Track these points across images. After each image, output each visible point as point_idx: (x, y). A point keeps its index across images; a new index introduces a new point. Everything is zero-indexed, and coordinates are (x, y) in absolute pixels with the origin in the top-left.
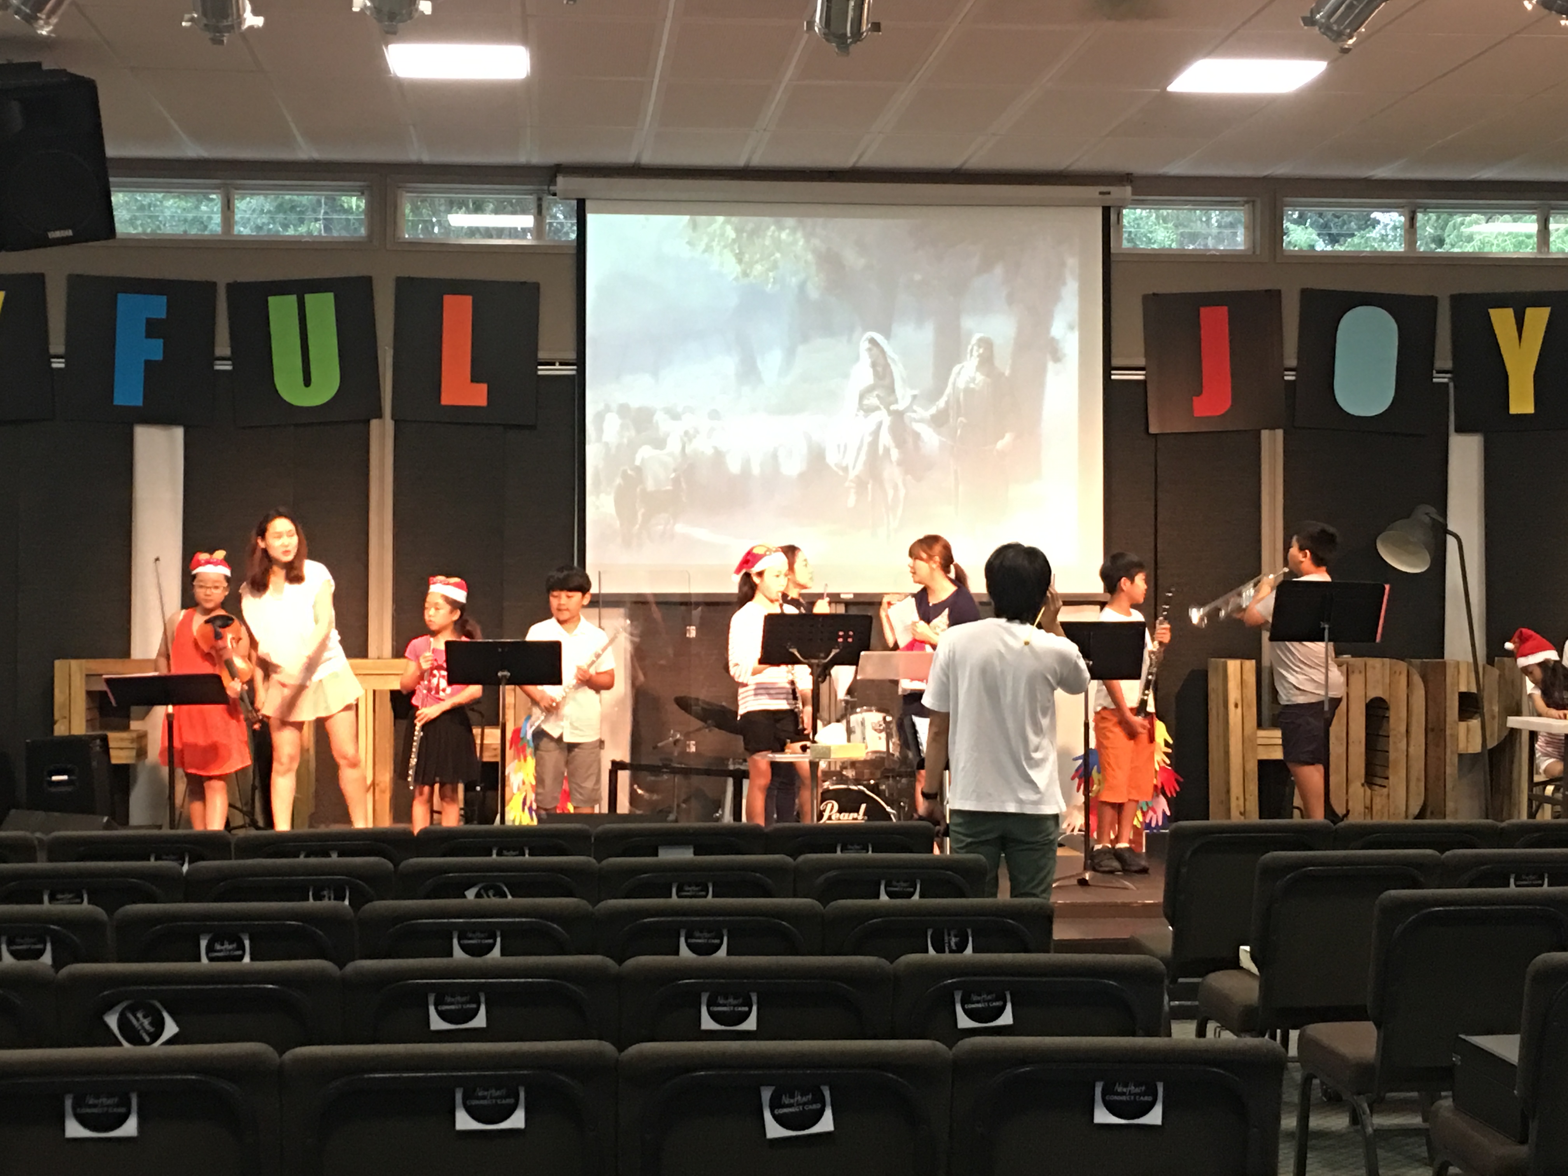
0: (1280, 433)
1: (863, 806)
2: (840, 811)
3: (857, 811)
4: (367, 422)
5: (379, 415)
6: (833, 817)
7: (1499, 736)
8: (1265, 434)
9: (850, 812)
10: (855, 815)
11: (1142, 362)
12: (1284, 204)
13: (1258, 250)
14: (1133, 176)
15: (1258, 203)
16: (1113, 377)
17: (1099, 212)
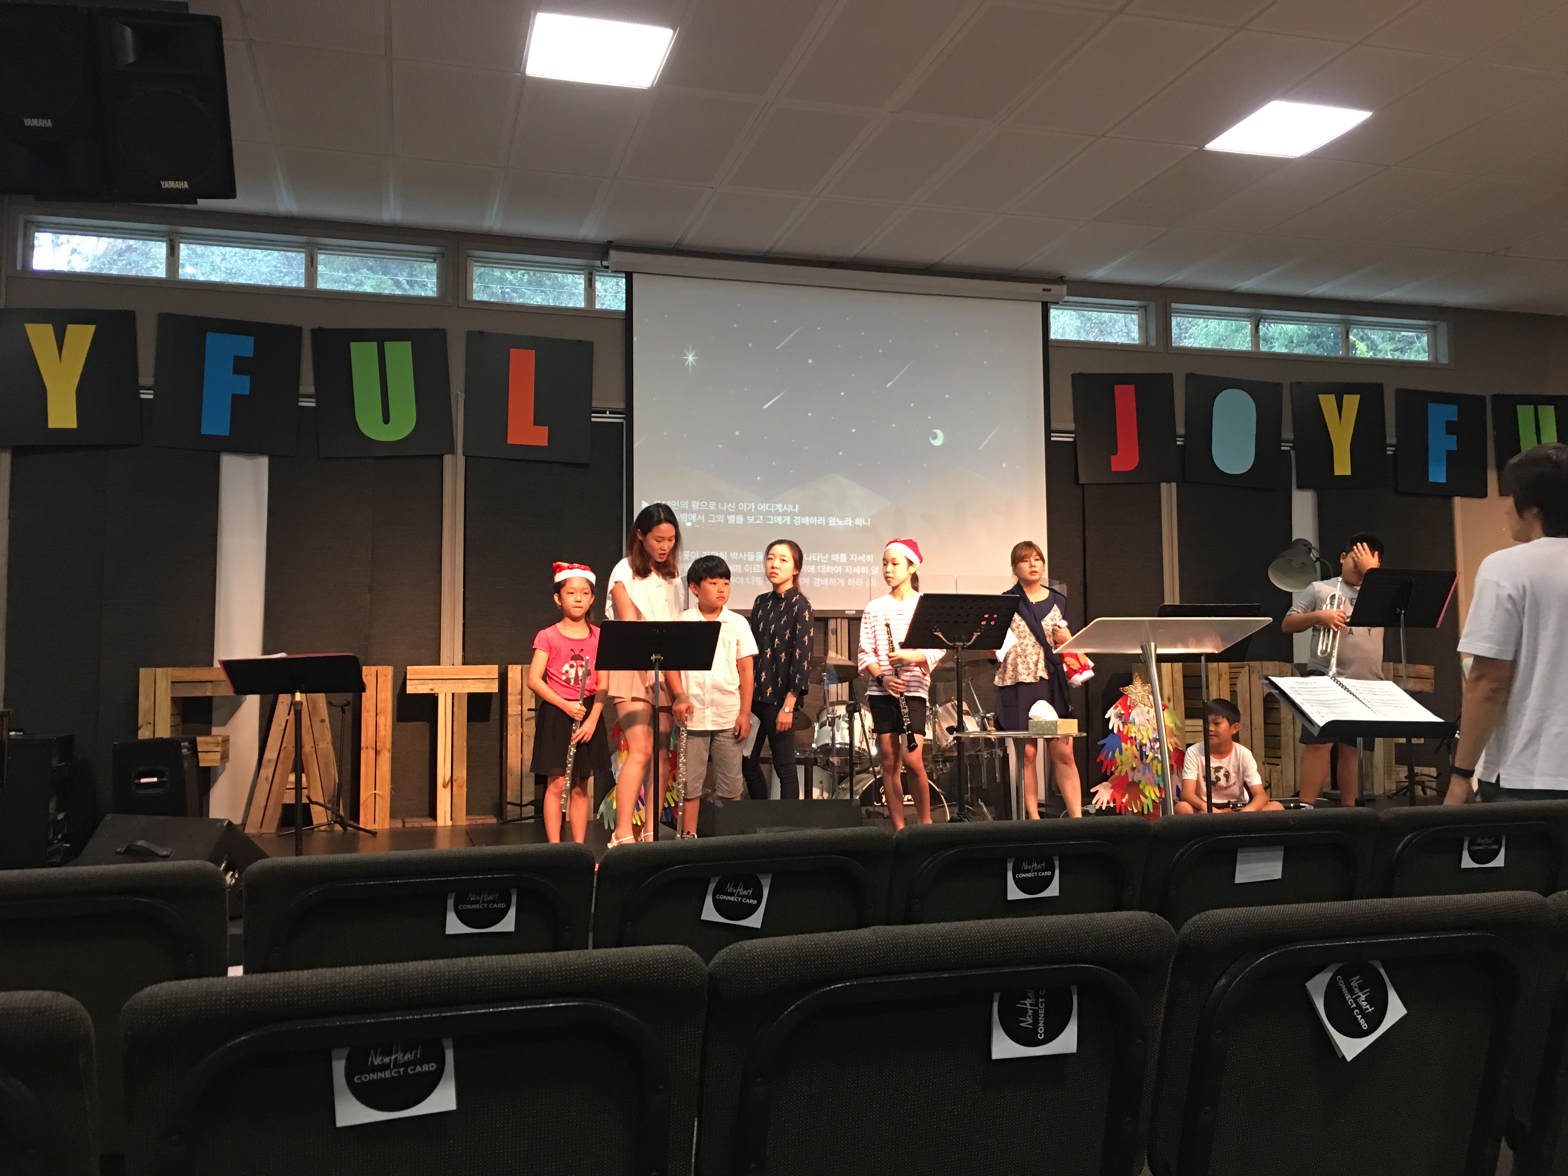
0: (1174, 485)
4: (441, 457)
5: (453, 452)
8: (1164, 486)
11: (1072, 427)
12: (1171, 308)
13: (1153, 343)
14: (1065, 279)
15: (1152, 307)
16: (1052, 439)
17: (1039, 306)
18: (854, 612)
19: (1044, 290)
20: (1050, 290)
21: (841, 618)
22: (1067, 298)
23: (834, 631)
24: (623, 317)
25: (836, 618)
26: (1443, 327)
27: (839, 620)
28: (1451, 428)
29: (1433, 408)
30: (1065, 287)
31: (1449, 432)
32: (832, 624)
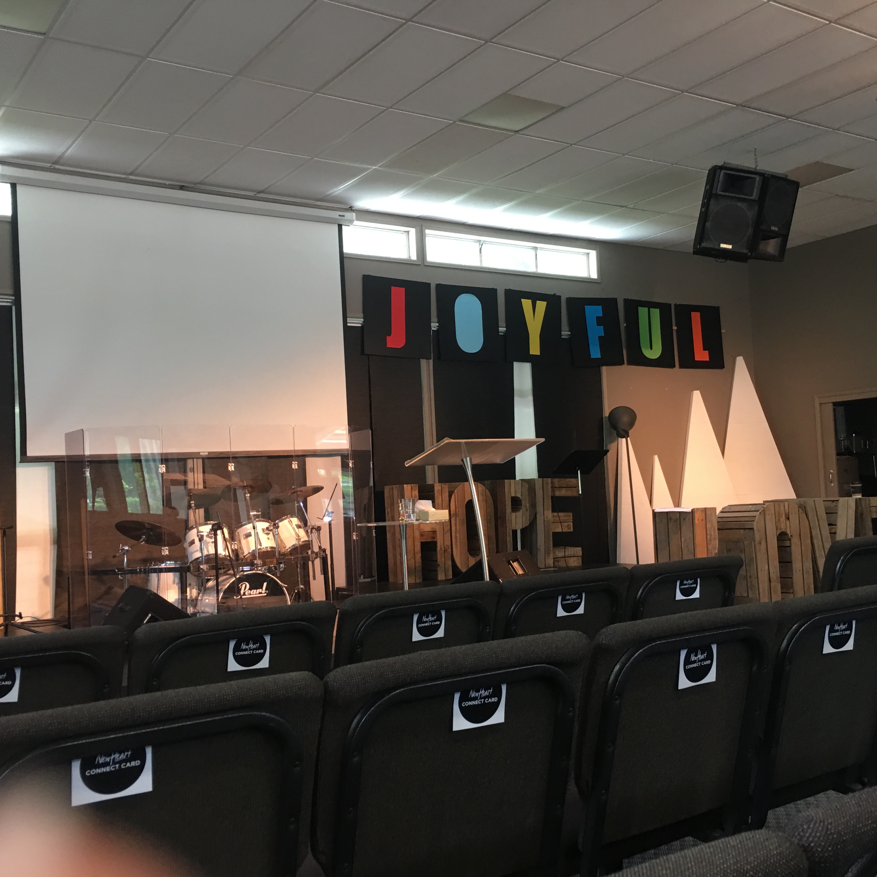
0: (431, 361)
1: (265, 584)
2: (250, 589)
3: (262, 588)
6: (246, 593)
7: (529, 519)
8: (424, 361)
9: (257, 589)
10: (260, 590)
11: (362, 315)
12: (425, 234)
13: (414, 257)
14: (353, 209)
15: (413, 231)
16: (348, 325)
17: (336, 228)
18: (207, 454)
19: (340, 216)
20: (344, 216)
21: (197, 458)
22: (356, 223)
23: (192, 469)
24: (10, 220)
25: (193, 458)
26: (593, 254)
27: (195, 460)
28: (600, 321)
29: (589, 309)
30: (354, 214)
31: (598, 324)
32: (190, 463)
